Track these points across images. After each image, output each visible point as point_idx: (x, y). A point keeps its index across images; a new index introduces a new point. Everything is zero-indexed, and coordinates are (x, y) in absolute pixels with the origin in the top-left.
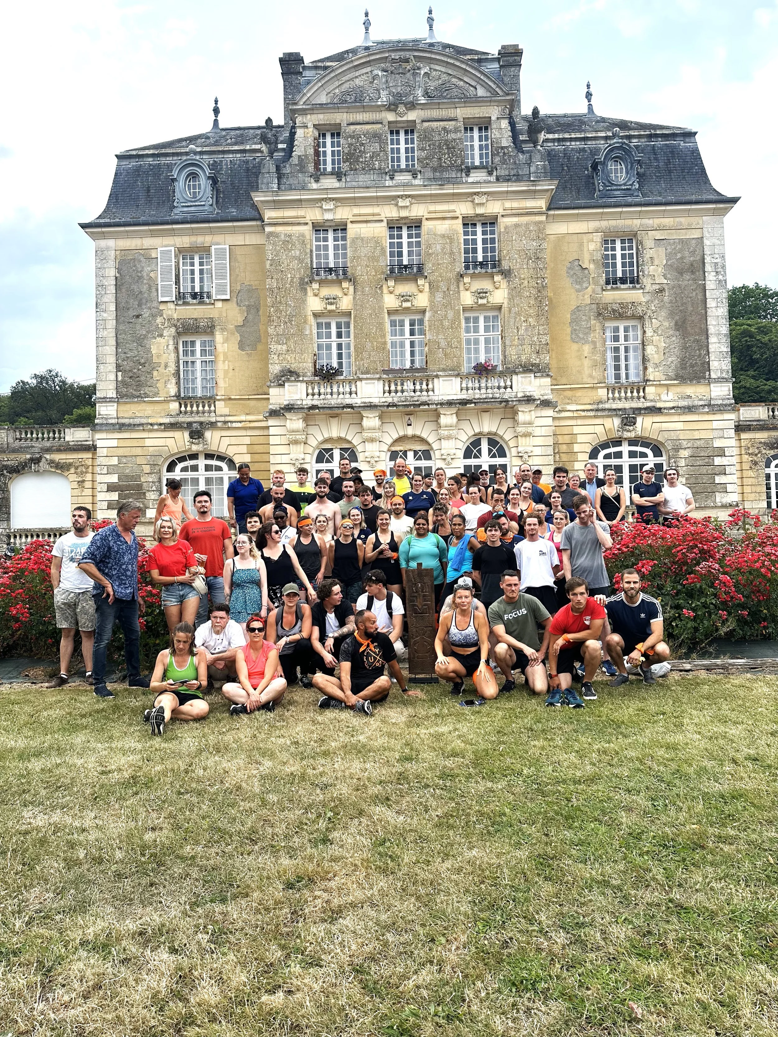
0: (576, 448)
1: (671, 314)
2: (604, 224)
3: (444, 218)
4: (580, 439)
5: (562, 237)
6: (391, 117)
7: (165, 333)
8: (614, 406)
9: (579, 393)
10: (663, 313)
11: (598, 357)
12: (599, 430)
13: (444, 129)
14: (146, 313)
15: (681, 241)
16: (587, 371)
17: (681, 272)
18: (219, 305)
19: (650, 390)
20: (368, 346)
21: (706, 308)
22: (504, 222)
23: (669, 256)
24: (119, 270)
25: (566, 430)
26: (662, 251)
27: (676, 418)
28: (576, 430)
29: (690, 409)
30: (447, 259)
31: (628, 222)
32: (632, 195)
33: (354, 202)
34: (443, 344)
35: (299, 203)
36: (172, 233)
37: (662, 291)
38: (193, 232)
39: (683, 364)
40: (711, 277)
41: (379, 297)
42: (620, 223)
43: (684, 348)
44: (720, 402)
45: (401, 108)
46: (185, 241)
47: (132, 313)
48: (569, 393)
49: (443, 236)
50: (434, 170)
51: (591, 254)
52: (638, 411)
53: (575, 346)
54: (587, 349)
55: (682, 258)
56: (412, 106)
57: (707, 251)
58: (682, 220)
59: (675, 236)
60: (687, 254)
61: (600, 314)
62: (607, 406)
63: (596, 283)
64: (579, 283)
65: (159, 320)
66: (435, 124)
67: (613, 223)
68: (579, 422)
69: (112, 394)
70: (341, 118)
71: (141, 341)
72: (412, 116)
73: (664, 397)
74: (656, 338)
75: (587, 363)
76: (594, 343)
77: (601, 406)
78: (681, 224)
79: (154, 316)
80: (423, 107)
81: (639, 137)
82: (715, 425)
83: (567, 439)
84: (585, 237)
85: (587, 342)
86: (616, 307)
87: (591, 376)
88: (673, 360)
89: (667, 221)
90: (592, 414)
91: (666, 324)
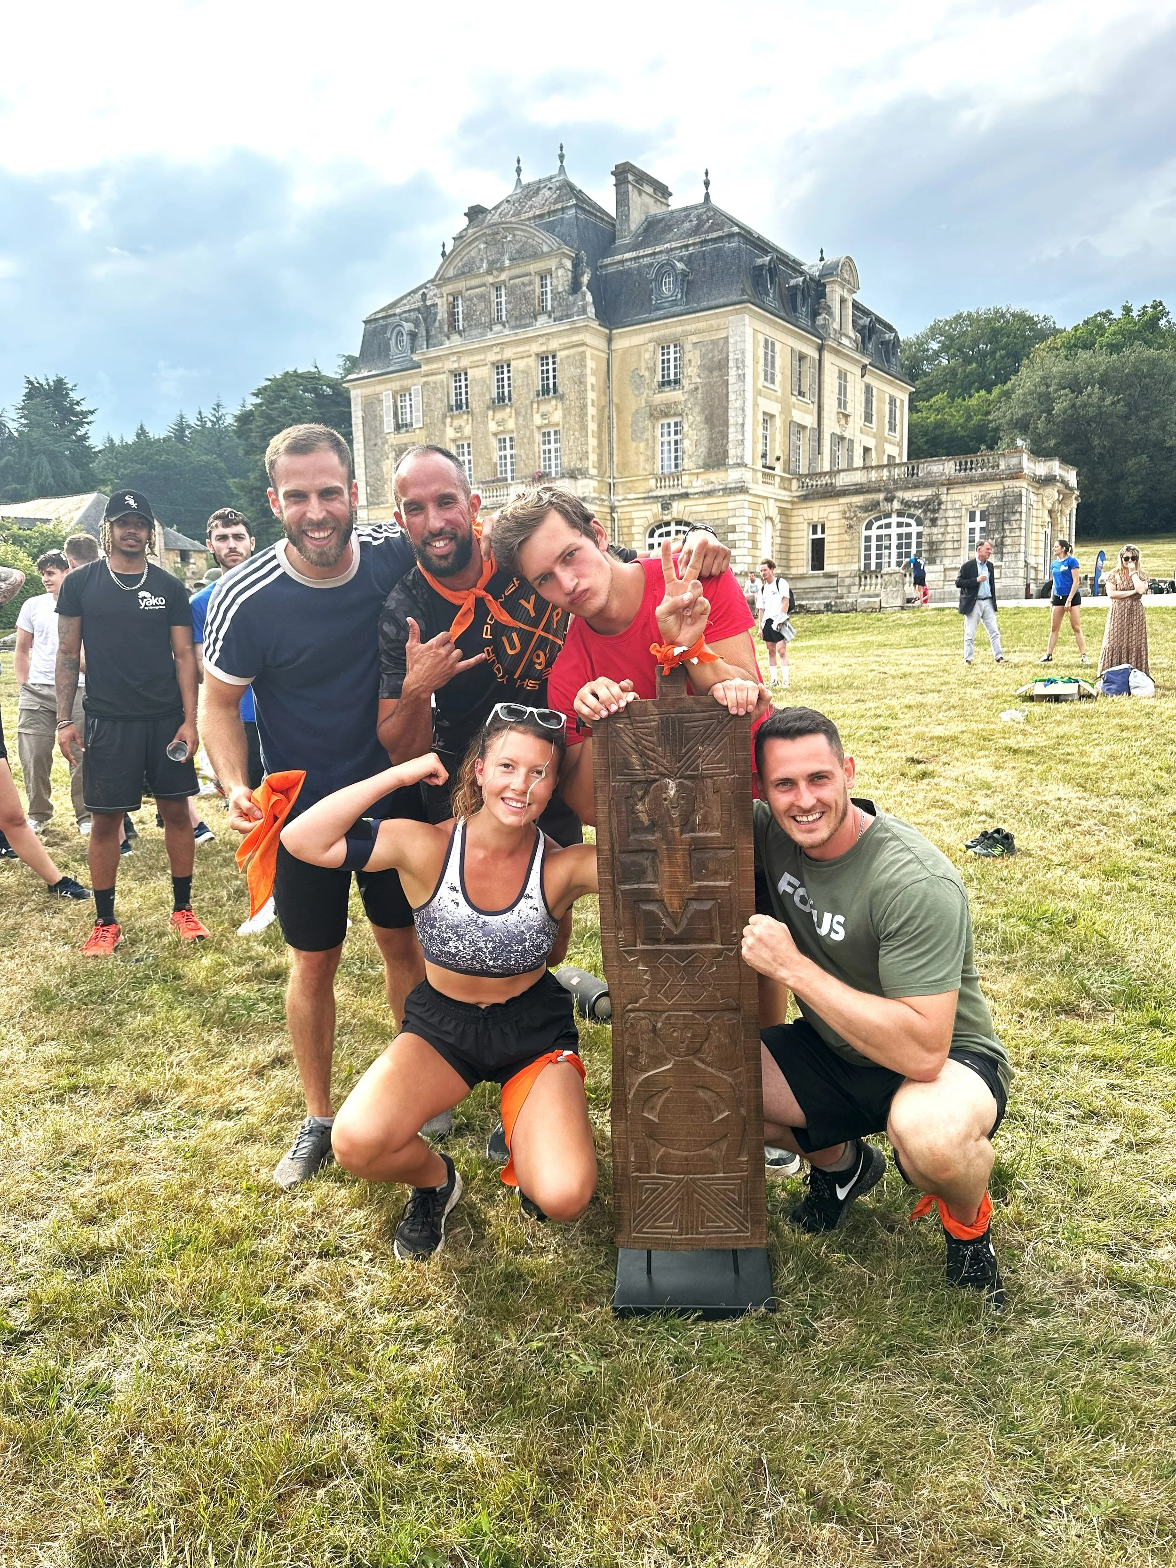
0: (634, 530)
1: (703, 410)
2: (656, 334)
3: (522, 358)
4: (636, 522)
5: (626, 351)
6: (490, 279)
7: (390, 456)
8: (659, 494)
9: (636, 485)
10: (697, 409)
11: (649, 453)
12: (649, 514)
13: (523, 283)
14: (379, 442)
15: (713, 342)
16: (642, 465)
17: (711, 371)
18: (417, 431)
19: (685, 478)
20: (481, 461)
21: (728, 401)
22: (561, 355)
23: (702, 357)
24: (364, 411)
25: (627, 516)
26: (698, 352)
27: (701, 501)
28: (634, 515)
29: (709, 494)
30: (525, 390)
31: (673, 330)
32: (676, 305)
33: (471, 352)
34: (524, 457)
35: (438, 358)
36: (390, 380)
37: (696, 389)
38: (402, 378)
39: (709, 455)
40: (733, 372)
41: (486, 424)
42: (667, 332)
43: (711, 439)
44: (733, 485)
45: (495, 273)
46: (396, 385)
47: (372, 443)
48: (630, 485)
49: (523, 372)
50: (516, 319)
51: (647, 363)
52: (673, 497)
53: (634, 445)
54: (642, 445)
55: (713, 357)
56: (502, 269)
57: (731, 349)
58: (713, 322)
59: (707, 338)
60: (716, 353)
61: (651, 415)
62: (654, 494)
63: (649, 388)
64: (638, 389)
65: (386, 447)
66: (517, 281)
67: (662, 332)
68: (636, 508)
69: (365, 503)
70: (461, 285)
71: (377, 463)
72: (504, 276)
73: (695, 484)
74: (691, 432)
75: (642, 458)
76: (647, 440)
77: (651, 494)
78: (711, 325)
79: (383, 444)
80: (510, 268)
81: (694, 244)
82: (730, 506)
83: (627, 523)
84: (643, 348)
85: (642, 440)
86: (663, 407)
87: (645, 469)
88: (703, 450)
89: (702, 325)
90: (641, 501)
91: (698, 419)
